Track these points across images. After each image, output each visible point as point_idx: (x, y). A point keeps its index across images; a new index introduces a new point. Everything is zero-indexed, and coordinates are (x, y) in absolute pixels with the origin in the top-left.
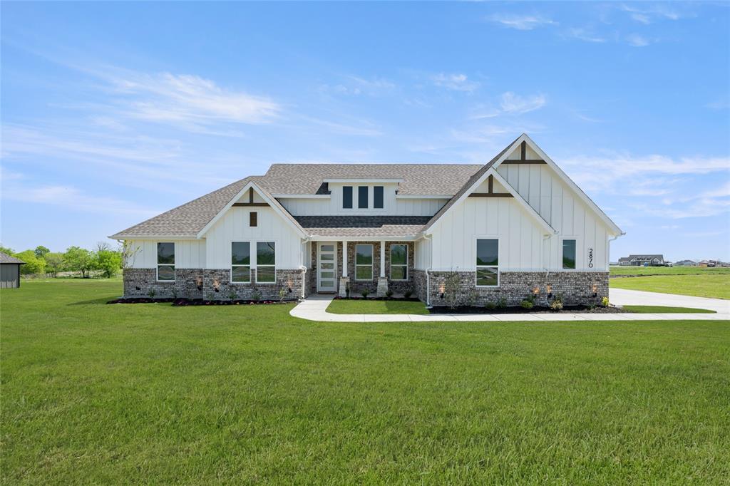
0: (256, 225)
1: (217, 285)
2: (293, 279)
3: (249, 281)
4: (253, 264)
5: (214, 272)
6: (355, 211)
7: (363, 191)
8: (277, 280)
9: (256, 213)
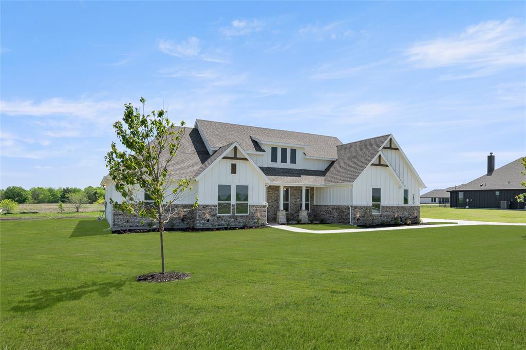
0: (235, 173)
1: (208, 216)
2: (261, 212)
3: (230, 213)
4: (233, 201)
5: (205, 207)
6: (279, 165)
7: (284, 151)
8: (250, 211)
9: (235, 165)
